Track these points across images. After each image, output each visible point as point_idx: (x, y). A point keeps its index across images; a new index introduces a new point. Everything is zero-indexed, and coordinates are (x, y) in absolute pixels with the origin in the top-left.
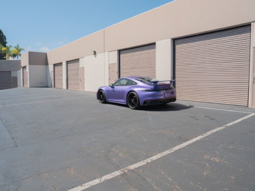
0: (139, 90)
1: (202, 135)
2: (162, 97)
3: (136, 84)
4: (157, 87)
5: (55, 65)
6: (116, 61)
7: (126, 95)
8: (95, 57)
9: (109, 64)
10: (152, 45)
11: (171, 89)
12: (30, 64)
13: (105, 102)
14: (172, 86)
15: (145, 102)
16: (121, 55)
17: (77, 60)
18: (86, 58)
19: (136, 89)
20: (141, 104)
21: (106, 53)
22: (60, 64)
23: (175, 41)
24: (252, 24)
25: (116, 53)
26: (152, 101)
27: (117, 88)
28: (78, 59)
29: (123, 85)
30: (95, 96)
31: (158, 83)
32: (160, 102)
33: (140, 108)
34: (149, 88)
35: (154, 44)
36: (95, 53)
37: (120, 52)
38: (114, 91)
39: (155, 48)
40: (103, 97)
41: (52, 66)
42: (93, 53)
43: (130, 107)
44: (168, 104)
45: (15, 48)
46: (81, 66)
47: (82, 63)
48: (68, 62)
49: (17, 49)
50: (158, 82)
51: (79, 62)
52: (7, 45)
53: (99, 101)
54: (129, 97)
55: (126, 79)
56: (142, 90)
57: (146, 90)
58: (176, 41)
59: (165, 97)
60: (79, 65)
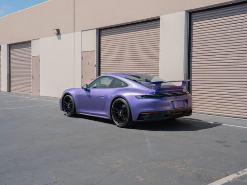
0: (132, 96)
1: (236, 172)
2: (169, 108)
3: (126, 85)
4: (161, 91)
6: (93, 47)
7: (109, 104)
8: (59, 39)
9: (82, 52)
10: (154, 22)
11: (183, 94)
13: (75, 115)
14: (185, 90)
15: (141, 116)
16: (103, 38)
17: (28, 44)
19: (126, 94)
20: (135, 118)
21: (78, 33)
23: (192, 15)
25: (94, 33)
26: (152, 114)
27: (95, 92)
28: (30, 42)
29: (104, 87)
30: (58, 104)
31: (163, 84)
32: (166, 116)
33: (132, 124)
34: (147, 92)
35: (158, 20)
36: (58, 33)
37: (100, 31)
38: (89, 96)
39: (158, 26)
40: (71, 106)
42: (55, 31)
43: (116, 123)
44: (178, 118)
46: (33, 54)
47: (36, 49)
48: (10, 46)
50: (162, 82)
51: (30, 46)
53: (64, 113)
54: (114, 106)
55: (110, 77)
56: (136, 96)
57: (142, 96)
58: (194, 16)
59: (174, 108)
60: (30, 52)
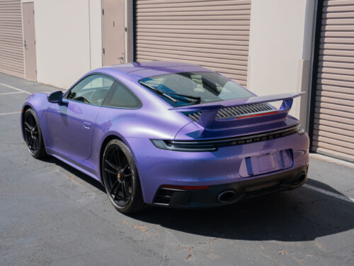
20: (148, 197)
32: (227, 197)
56: (152, 140)
57: (168, 142)
59: (252, 175)
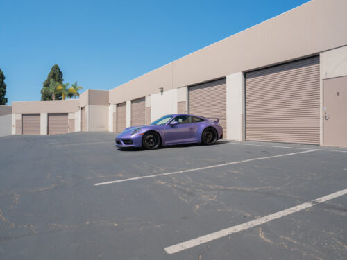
5: (118, 105)
6: (185, 98)
8: (162, 94)
9: (178, 103)
10: (223, 80)
12: (89, 104)
16: (191, 92)
17: (143, 99)
18: (152, 96)
21: (175, 90)
22: (124, 104)
24: (321, 54)
25: (185, 89)
35: (224, 78)
37: (190, 88)
39: (225, 82)
41: (115, 106)
42: (160, 89)
45: (73, 86)
46: (147, 106)
47: (148, 102)
48: (132, 101)
49: (75, 88)
51: (145, 100)
52: (64, 83)
58: (247, 75)
60: (144, 104)
